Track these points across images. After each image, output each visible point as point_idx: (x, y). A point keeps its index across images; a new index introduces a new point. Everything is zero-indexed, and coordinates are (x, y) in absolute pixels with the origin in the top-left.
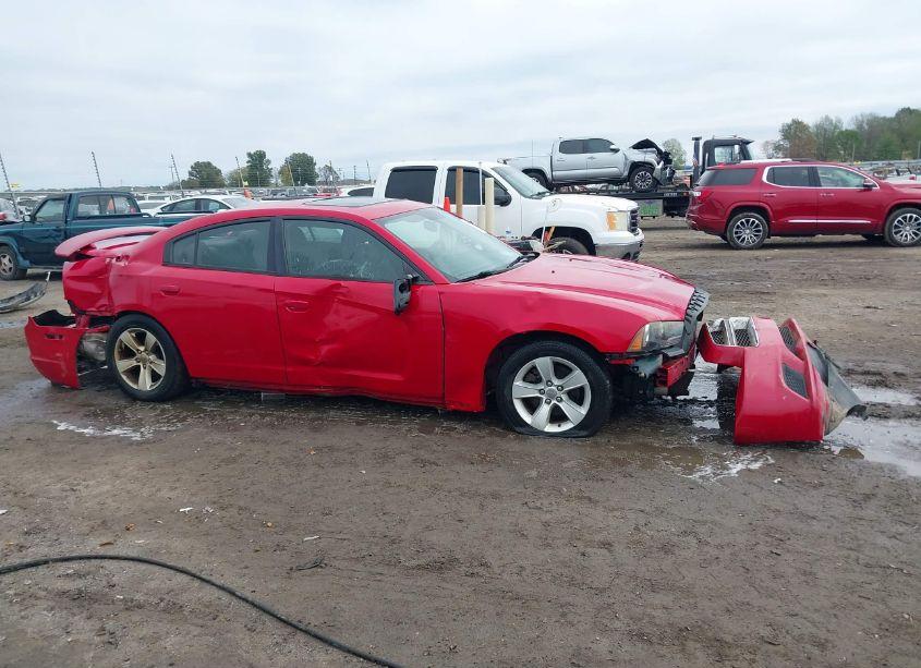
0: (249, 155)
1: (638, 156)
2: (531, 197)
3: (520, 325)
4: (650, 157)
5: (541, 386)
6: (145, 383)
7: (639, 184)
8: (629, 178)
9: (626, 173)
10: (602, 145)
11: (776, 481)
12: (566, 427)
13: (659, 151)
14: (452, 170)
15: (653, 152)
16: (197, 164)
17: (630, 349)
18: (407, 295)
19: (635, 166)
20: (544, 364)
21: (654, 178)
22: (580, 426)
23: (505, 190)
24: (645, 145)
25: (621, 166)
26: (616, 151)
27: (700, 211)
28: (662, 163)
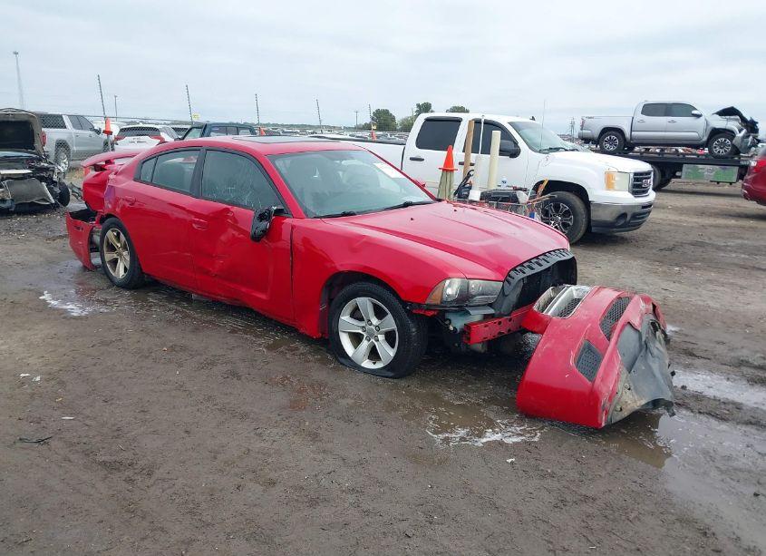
0: (418, 105)
1: (721, 123)
2: (540, 152)
3: (344, 262)
4: (732, 124)
5: (363, 324)
6: (120, 273)
7: (717, 150)
8: (707, 144)
9: (705, 139)
10: (685, 110)
11: (509, 461)
12: (379, 365)
13: (743, 119)
14: (478, 122)
15: (737, 120)
16: (386, 112)
17: (428, 302)
18: (265, 225)
19: (715, 133)
20: (365, 303)
21: (733, 146)
22: (388, 367)
23: (516, 143)
24: (729, 112)
25: (701, 132)
26: (698, 116)
27: (754, 181)
28: (744, 131)
